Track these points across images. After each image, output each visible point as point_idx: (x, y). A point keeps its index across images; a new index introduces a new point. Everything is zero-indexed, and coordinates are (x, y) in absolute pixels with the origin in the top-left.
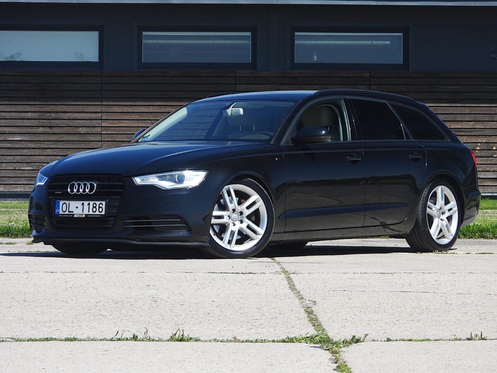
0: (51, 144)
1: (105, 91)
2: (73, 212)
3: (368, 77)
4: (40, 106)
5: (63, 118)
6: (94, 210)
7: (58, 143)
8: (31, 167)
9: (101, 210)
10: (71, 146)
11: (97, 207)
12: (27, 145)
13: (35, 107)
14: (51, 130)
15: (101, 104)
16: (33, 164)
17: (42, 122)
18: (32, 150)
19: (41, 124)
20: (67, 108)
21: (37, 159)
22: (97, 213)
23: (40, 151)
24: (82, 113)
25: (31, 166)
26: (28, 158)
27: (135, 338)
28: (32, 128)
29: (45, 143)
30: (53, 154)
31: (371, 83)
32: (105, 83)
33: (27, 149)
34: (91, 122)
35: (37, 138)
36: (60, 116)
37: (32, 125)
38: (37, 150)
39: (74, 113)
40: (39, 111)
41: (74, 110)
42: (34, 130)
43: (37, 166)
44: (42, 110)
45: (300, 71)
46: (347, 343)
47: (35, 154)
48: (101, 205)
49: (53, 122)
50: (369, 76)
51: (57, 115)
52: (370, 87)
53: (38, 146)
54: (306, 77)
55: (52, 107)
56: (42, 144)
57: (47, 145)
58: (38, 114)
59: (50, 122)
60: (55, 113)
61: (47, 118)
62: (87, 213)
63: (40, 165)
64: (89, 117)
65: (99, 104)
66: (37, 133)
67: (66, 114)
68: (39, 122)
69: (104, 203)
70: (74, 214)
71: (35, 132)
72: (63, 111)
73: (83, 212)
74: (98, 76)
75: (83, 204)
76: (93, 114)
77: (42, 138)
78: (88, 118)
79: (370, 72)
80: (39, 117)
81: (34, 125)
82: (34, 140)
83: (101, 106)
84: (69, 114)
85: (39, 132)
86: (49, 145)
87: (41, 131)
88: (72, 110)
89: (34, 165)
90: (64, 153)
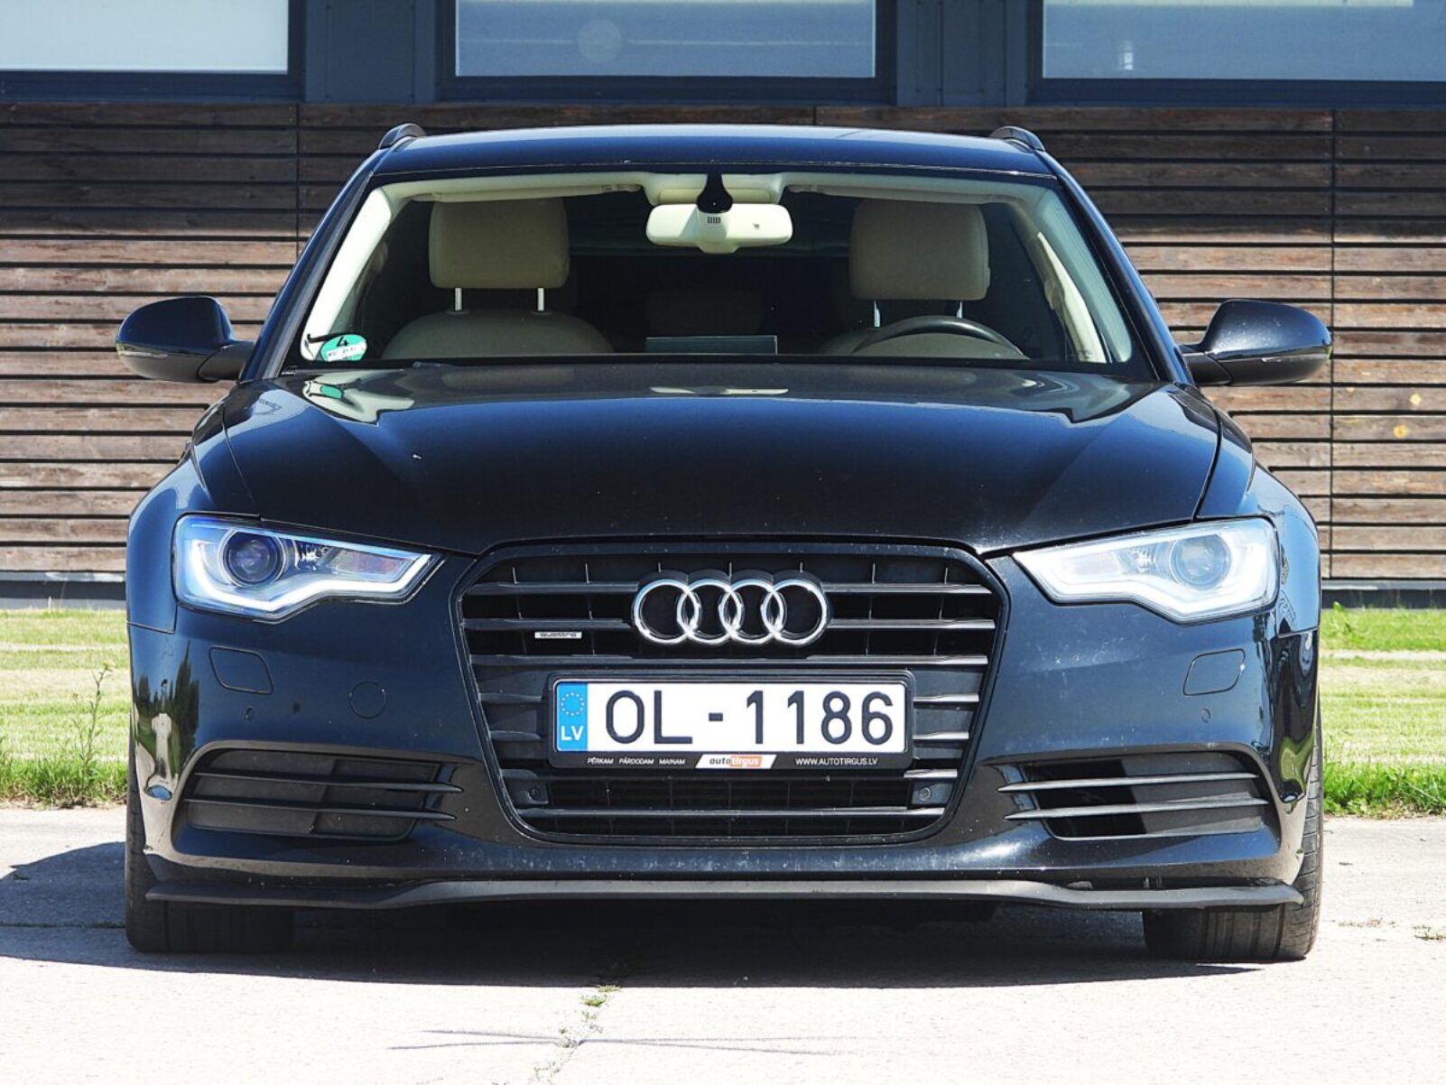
0: (104, 389)
1: (311, 183)
2: (688, 740)
3: (1328, 133)
4: (61, 242)
5: (148, 290)
6: (836, 727)
7: (128, 385)
8: (27, 478)
9: (877, 728)
10: (180, 398)
11: (855, 715)
12: (12, 391)
13: (38, 246)
14: (100, 334)
15: (294, 235)
16: (33, 465)
17: (68, 304)
18: (28, 411)
19: (65, 313)
20: (165, 249)
21: (47, 446)
22: (857, 744)
23: (60, 415)
24: (221, 271)
25: (26, 474)
26: (12, 442)
28: (31, 328)
29: (79, 386)
30: (111, 428)
31: (1340, 154)
32: (312, 155)
33: (11, 409)
34: (256, 305)
35: (50, 366)
36: (138, 281)
37: (29, 317)
38: (50, 412)
39: (191, 271)
40: (56, 261)
41: (188, 258)
42: (35, 333)
43: (46, 475)
44: (67, 257)
45: (1064, 109)
47: (40, 428)
48: (877, 705)
49: (110, 303)
50: (1330, 129)
51: (126, 276)
52: (1334, 170)
53: (52, 396)
54: (1086, 132)
55: (104, 248)
56: (66, 389)
57: (86, 393)
58: (53, 272)
59: (99, 306)
60: (120, 270)
61: (87, 289)
62: (791, 746)
63: (61, 470)
64: (251, 287)
65: (289, 234)
66: (48, 345)
67: (162, 272)
68: (57, 303)
69: (896, 692)
70: (698, 755)
71: (41, 344)
72: (151, 262)
73: (759, 740)
74: (283, 128)
75: (756, 699)
76: (263, 272)
77: (66, 365)
78: (245, 291)
79: (1333, 114)
80: (58, 285)
81: (35, 316)
82: (36, 372)
83: (295, 243)
84: (172, 272)
85: (58, 342)
86: (96, 394)
87: (63, 337)
88: (182, 257)
89: (37, 470)
90: (151, 423)
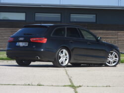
27: (29, 85)
46: (78, 87)
